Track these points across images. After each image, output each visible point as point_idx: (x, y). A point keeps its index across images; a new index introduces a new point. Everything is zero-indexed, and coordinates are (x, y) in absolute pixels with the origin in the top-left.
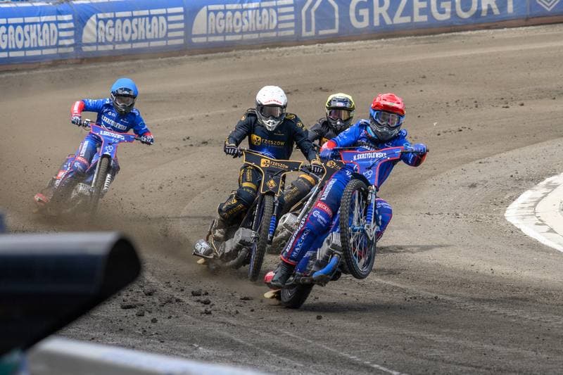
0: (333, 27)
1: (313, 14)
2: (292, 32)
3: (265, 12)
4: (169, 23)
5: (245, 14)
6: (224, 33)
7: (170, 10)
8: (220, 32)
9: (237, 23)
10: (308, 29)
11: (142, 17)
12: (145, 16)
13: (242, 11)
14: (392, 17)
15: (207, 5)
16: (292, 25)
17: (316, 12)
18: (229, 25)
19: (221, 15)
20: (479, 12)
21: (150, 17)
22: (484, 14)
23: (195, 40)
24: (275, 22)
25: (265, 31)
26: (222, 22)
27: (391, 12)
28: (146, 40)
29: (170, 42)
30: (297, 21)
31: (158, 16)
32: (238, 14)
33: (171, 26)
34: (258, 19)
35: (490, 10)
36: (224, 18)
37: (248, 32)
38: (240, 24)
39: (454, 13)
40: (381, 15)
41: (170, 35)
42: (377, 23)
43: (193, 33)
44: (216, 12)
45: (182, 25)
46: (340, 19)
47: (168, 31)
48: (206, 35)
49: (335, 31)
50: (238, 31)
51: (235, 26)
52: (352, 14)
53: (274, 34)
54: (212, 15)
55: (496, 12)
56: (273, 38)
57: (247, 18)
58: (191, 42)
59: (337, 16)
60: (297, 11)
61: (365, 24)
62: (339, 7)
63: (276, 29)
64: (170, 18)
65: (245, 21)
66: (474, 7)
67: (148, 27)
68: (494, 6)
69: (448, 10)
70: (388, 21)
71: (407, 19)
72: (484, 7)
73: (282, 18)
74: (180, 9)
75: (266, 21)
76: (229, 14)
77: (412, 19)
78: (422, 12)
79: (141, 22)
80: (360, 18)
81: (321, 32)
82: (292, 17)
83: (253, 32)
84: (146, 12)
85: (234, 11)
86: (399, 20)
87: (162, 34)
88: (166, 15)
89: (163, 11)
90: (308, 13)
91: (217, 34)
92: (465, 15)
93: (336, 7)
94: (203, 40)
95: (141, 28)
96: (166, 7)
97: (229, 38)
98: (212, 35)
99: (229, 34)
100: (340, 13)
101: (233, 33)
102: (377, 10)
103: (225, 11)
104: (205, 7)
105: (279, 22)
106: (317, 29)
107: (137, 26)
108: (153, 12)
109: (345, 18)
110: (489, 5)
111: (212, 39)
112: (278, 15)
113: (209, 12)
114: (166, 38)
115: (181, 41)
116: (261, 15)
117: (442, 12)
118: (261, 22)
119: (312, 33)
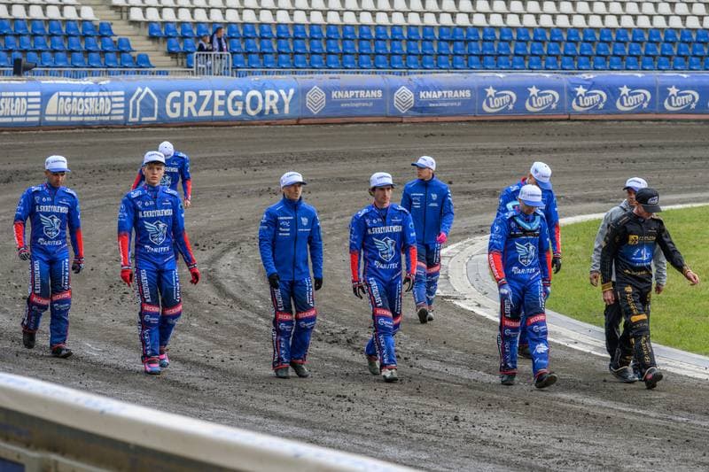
0: (153, 116)
1: (138, 104)
2: (122, 117)
3: (102, 99)
4: (28, 103)
5: (87, 100)
6: (70, 115)
7: (31, 94)
8: (67, 113)
9: (81, 107)
10: (134, 116)
11: (8, 97)
12: (11, 97)
13: (84, 98)
14: (197, 111)
15: (58, 91)
16: (122, 111)
17: (141, 103)
18: (75, 109)
19: (68, 100)
20: (263, 111)
21: (15, 98)
22: (267, 113)
23: (47, 119)
24: (109, 108)
25: (101, 115)
26: (69, 106)
27: (197, 107)
28: (10, 116)
29: (29, 119)
30: (126, 109)
31: (20, 97)
32: (81, 100)
33: (30, 107)
34: (97, 105)
35: (271, 111)
36: (71, 103)
37: (88, 115)
38: (83, 107)
39: (244, 111)
40: (189, 108)
41: (29, 113)
42: (186, 115)
43: (46, 113)
44: (65, 97)
45: (38, 106)
46: (159, 110)
47: (28, 110)
48: (57, 116)
49: (155, 119)
50: (80, 114)
51: (79, 110)
52: (168, 107)
53: (108, 118)
54: (62, 99)
55: (276, 112)
56: (106, 122)
57: (88, 104)
58: (44, 120)
59: (156, 107)
60: (127, 102)
61: (177, 115)
62: (158, 100)
63: (110, 114)
64: (30, 100)
65: (87, 106)
66: (260, 107)
67: (12, 105)
68: (275, 107)
69: (240, 108)
70: (195, 114)
71: (209, 113)
72: (267, 108)
73: (114, 106)
74: (38, 94)
75: (102, 108)
76: (75, 100)
77: (213, 113)
78: (221, 108)
79: (8, 101)
80: (174, 110)
81: (144, 119)
82: (122, 105)
83: (93, 116)
84: (11, 94)
85: (78, 98)
86: (203, 113)
87: (23, 112)
88: (27, 97)
89: (24, 94)
90: (135, 103)
91: (65, 115)
92: (253, 113)
93: (156, 100)
94: (54, 119)
95: (7, 106)
96: (27, 91)
97: (74, 119)
98: (61, 116)
99: (74, 116)
100: (158, 105)
101: (77, 115)
102: (187, 105)
103: (72, 97)
104: (57, 94)
105: (112, 109)
106: (141, 116)
107: (4, 104)
108: (17, 94)
109: (161, 109)
110: (271, 107)
111: (61, 119)
112: (112, 103)
113: (59, 97)
114: (26, 116)
115: (37, 119)
116: (99, 102)
117: (236, 109)
118: (98, 108)
119: (137, 119)
